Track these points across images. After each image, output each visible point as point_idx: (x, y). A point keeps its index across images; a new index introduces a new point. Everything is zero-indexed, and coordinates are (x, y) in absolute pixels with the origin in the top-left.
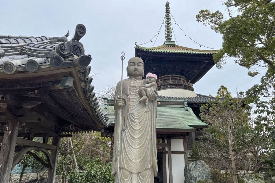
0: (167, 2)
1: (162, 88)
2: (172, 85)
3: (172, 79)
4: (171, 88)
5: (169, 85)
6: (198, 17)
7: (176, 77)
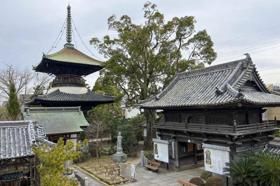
0: (69, 6)
1: (63, 85)
2: (71, 83)
3: (71, 78)
4: (70, 86)
5: (69, 83)
6: (91, 42)
7: (74, 76)
